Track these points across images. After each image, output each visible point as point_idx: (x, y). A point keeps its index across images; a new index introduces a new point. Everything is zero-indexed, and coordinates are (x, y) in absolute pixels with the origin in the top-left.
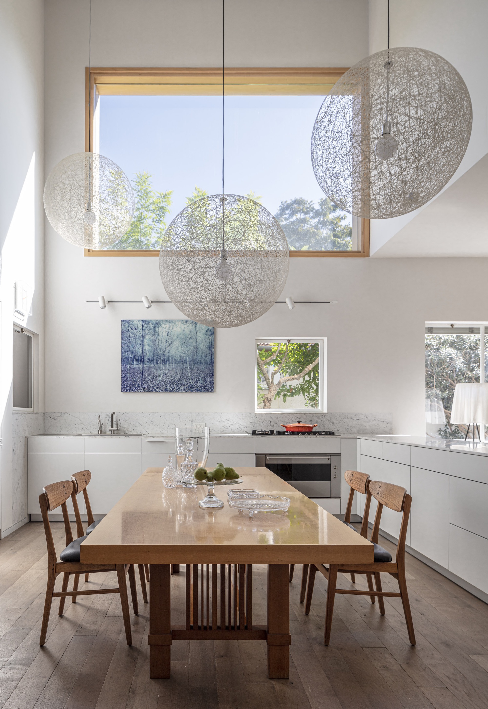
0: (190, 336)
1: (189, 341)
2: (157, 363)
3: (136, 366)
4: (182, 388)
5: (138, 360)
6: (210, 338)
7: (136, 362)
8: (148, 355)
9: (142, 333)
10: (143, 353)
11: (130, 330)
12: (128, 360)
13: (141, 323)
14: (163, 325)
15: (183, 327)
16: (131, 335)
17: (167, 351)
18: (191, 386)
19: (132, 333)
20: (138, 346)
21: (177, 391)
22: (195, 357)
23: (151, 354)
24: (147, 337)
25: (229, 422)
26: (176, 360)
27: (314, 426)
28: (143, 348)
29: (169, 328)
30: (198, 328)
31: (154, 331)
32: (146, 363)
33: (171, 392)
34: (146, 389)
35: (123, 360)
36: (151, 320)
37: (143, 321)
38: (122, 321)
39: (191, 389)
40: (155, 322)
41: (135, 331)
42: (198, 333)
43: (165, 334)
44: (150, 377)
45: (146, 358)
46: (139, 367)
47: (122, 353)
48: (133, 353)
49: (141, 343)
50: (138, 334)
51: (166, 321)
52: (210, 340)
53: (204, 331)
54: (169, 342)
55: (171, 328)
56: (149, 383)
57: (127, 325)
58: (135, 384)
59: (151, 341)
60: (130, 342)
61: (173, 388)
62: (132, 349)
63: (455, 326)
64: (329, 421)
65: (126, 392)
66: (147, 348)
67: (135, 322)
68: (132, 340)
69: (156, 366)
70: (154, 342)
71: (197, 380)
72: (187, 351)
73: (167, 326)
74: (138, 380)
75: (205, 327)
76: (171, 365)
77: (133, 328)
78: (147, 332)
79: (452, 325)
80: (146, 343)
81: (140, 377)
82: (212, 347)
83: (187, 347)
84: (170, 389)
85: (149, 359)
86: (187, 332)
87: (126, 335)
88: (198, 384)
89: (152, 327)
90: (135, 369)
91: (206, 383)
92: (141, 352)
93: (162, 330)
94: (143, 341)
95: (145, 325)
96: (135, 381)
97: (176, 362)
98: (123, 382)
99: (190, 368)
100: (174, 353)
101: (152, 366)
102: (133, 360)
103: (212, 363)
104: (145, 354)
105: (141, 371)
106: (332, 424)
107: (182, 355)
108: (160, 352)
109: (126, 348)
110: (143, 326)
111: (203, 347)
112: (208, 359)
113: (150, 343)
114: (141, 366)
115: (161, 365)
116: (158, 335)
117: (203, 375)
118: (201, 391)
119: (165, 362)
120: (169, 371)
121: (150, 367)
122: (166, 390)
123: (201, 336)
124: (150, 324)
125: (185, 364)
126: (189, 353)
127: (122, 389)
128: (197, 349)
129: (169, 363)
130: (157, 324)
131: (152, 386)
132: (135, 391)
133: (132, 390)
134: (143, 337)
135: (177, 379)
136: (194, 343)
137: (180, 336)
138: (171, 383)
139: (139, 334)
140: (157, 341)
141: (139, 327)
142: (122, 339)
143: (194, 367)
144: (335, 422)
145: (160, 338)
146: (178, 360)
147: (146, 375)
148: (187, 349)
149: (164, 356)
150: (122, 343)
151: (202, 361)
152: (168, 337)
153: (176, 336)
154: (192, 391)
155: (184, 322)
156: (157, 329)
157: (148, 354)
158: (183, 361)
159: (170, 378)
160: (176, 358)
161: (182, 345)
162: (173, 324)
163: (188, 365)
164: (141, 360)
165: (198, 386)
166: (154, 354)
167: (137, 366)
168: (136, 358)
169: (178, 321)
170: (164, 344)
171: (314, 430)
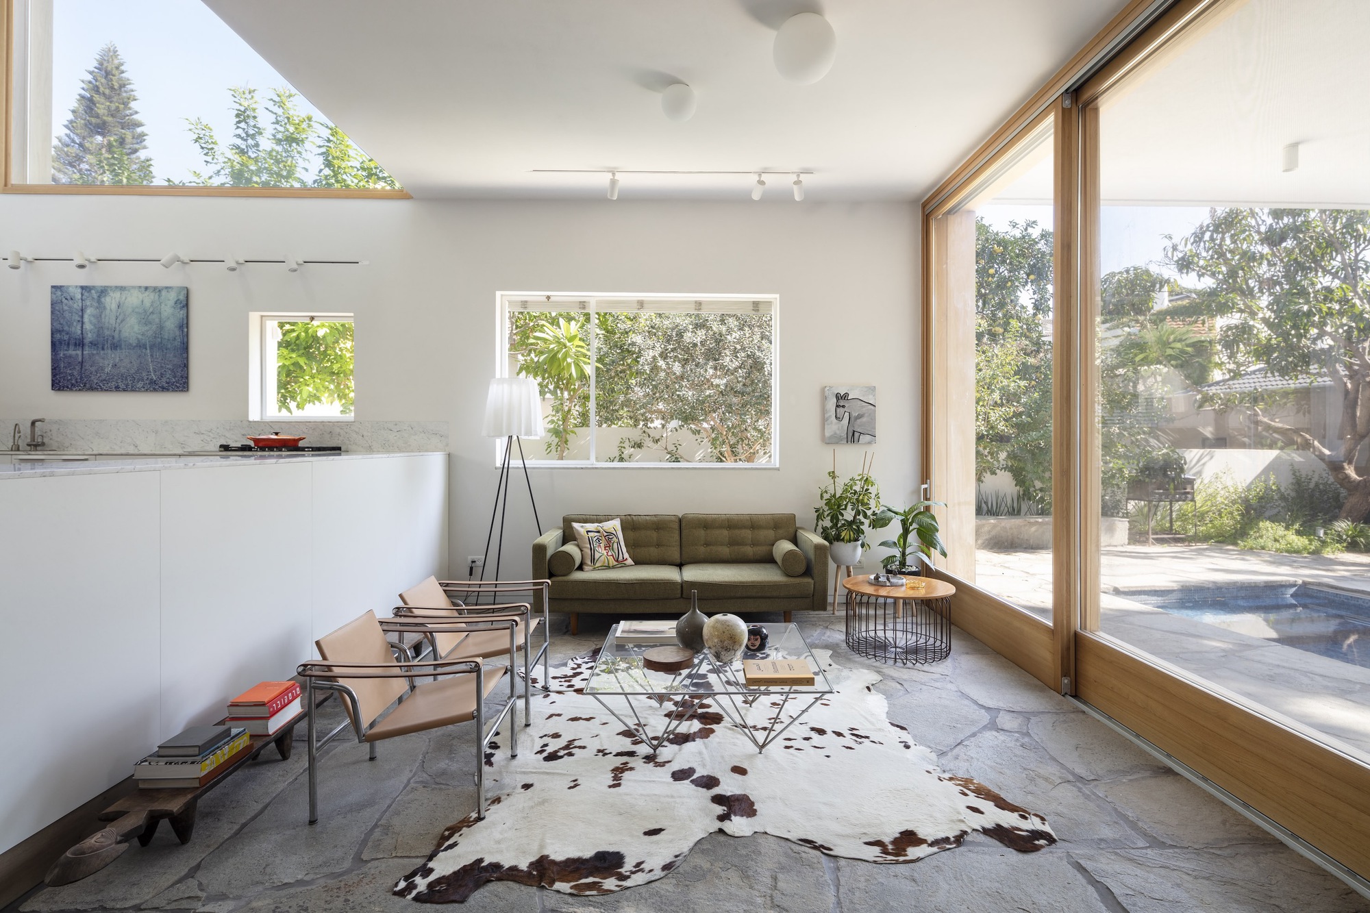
0: (151, 310)
1: (150, 317)
2: (103, 349)
3: (71, 352)
4: (140, 385)
5: (76, 343)
6: (181, 312)
7: (72, 347)
8: (90, 337)
9: (80, 305)
10: (82, 334)
11: (64, 300)
12: (61, 343)
13: (79, 290)
14: (111, 294)
15: (141, 296)
16: (66, 308)
17: (118, 329)
18: (153, 382)
19: (66, 305)
20: (75, 323)
21: (134, 390)
22: (159, 340)
23: (95, 335)
24: (89, 311)
25: (210, 434)
26: (131, 344)
27: (300, 439)
28: (82, 327)
29: (121, 298)
30: (162, 298)
31: (99, 302)
32: (86, 348)
33: (124, 390)
34: (87, 385)
35: (53, 344)
36: (94, 287)
37: (83, 288)
38: (53, 287)
39: (155, 386)
40: (99, 289)
41: (71, 302)
42: (163, 305)
43: (114, 306)
44: (93, 369)
45: (87, 341)
46: (77, 355)
47: (52, 334)
48: (67, 334)
49: (79, 319)
50: (75, 306)
51: (116, 287)
52: (181, 316)
53: (171, 303)
54: (121, 318)
55: (124, 299)
56: (93, 378)
57: (59, 293)
58: (71, 379)
59: (94, 316)
60: (64, 318)
61: (127, 385)
62: (66, 328)
63: (552, 299)
64: (357, 433)
65: (59, 390)
66: (88, 326)
67: (70, 289)
68: (67, 315)
69: (102, 352)
70: (99, 317)
71: (161, 374)
72: (147, 331)
73: (117, 295)
74: (75, 373)
75: (173, 296)
76: (124, 351)
77: (68, 298)
78: (88, 303)
79: (548, 298)
80: (86, 319)
81: (78, 368)
82: (184, 326)
83: (146, 325)
84: (122, 386)
85: (91, 343)
86: (147, 304)
87: (57, 308)
88: (164, 380)
89: (95, 296)
90: (70, 356)
91: (175, 377)
92: (79, 332)
93: (111, 301)
94: (82, 317)
95: (86, 294)
96: (71, 375)
97: (130, 347)
98: (54, 375)
99: (152, 356)
100: (127, 334)
101: (95, 352)
102: (68, 344)
103: (185, 347)
104: (85, 335)
105: (80, 359)
106: (361, 437)
107: (140, 337)
108: (107, 333)
109: (59, 327)
110: (82, 295)
111: (171, 325)
112: (177, 343)
113: (92, 319)
114: (79, 352)
115: (109, 351)
116: (105, 308)
117: (170, 366)
118: (168, 390)
119: (115, 347)
120: (121, 360)
121: (93, 354)
122: (117, 389)
123: (168, 308)
124: (93, 292)
125: (144, 351)
126: (150, 333)
127: (53, 386)
128: (161, 328)
129: (121, 349)
130: (103, 291)
131: (95, 381)
132: (71, 390)
133: (68, 387)
134: (82, 310)
135: (132, 371)
136: (157, 320)
137: (137, 310)
138: (123, 377)
139: (77, 305)
140: (103, 316)
141: (76, 296)
142: (52, 313)
143: (158, 354)
144: (365, 434)
145: (108, 312)
146: (134, 344)
147: (87, 365)
148: (146, 328)
149: (113, 338)
150: (52, 319)
151: (169, 346)
152: (119, 310)
153: (130, 310)
154: (155, 390)
155: (143, 289)
156: (103, 300)
157: (90, 335)
158: (141, 346)
159: (123, 370)
160: (131, 341)
161: (139, 322)
162: (126, 292)
163: (148, 351)
164: (80, 343)
165: (163, 382)
166: (98, 336)
167: (74, 353)
168: (72, 341)
169: (133, 287)
170: (113, 321)
171: (301, 444)
